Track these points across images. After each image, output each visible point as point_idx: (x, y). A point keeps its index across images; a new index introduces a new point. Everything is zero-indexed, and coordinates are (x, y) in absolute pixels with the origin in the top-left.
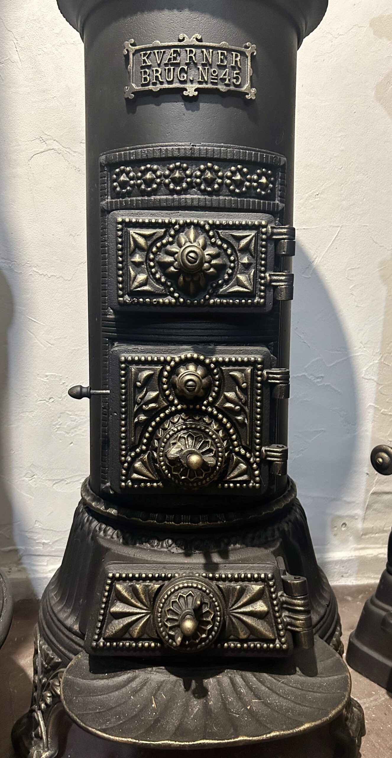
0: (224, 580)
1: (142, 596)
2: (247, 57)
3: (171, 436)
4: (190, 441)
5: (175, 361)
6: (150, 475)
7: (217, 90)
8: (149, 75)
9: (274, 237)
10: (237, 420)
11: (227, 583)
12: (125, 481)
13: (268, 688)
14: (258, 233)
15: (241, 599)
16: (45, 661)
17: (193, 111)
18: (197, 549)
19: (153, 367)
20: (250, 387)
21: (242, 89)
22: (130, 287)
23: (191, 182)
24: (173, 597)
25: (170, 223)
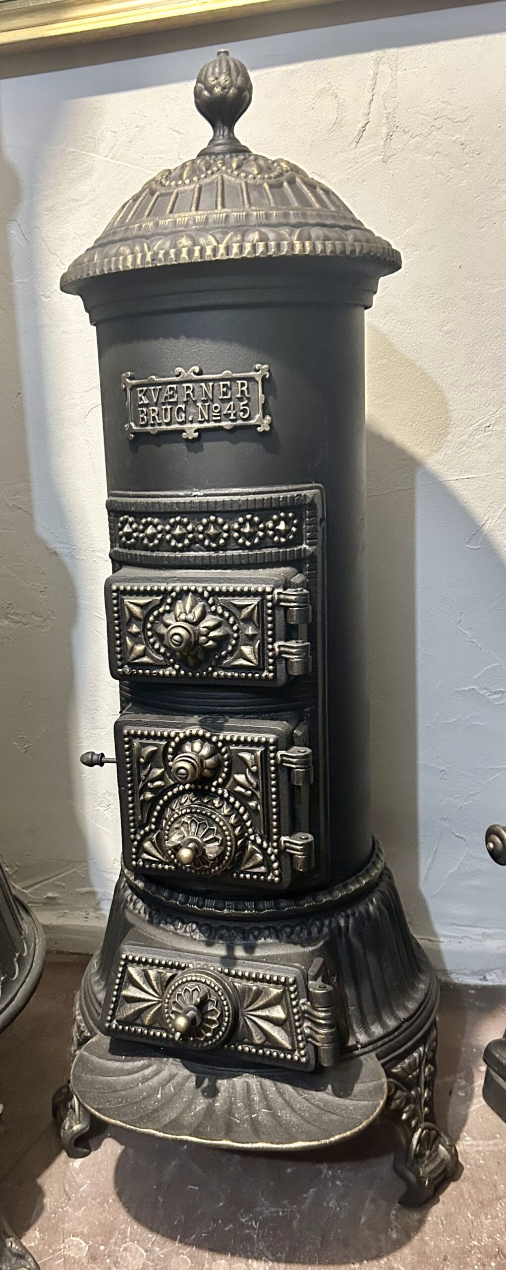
0: (242, 977)
1: (154, 983)
2: (257, 382)
3: (175, 820)
4: (193, 828)
5: (179, 737)
6: (160, 857)
7: (221, 428)
8: (146, 415)
9: (282, 604)
10: (249, 806)
11: (244, 982)
12: (136, 860)
14: (262, 600)
15: (257, 1001)
17: (197, 452)
18: (221, 938)
19: (157, 742)
20: (260, 771)
21: (252, 422)
22: (128, 658)
23: (194, 538)
24: (180, 990)
25: (166, 590)
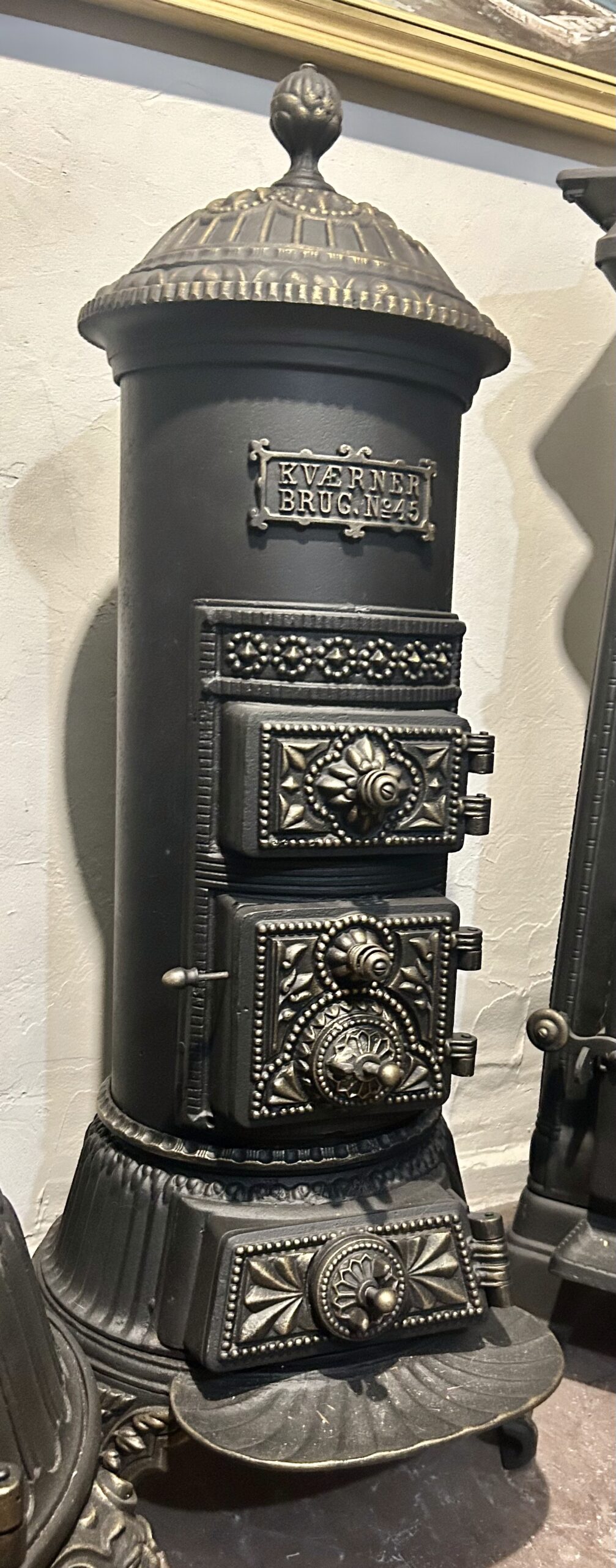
0: (398, 1232)
1: (290, 1273)
2: (426, 480)
3: (334, 1038)
4: (363, 1042)
5: (336, 927)
6: (296, 1096)
7: (389, 529)
8: (293, 500)
10: (417, 1005)
11: (401, 1237)
12: (259, 1109)
13: (459, 1370)
14: (452, 745)
15: (423, 1256)
17: (356, 556)
18: (345, 1194)
19: (306, 938)
20: (436, 959)
21: (421, 527)
22: (280, 825)
23: (356, 665)
24: (342, 1267)
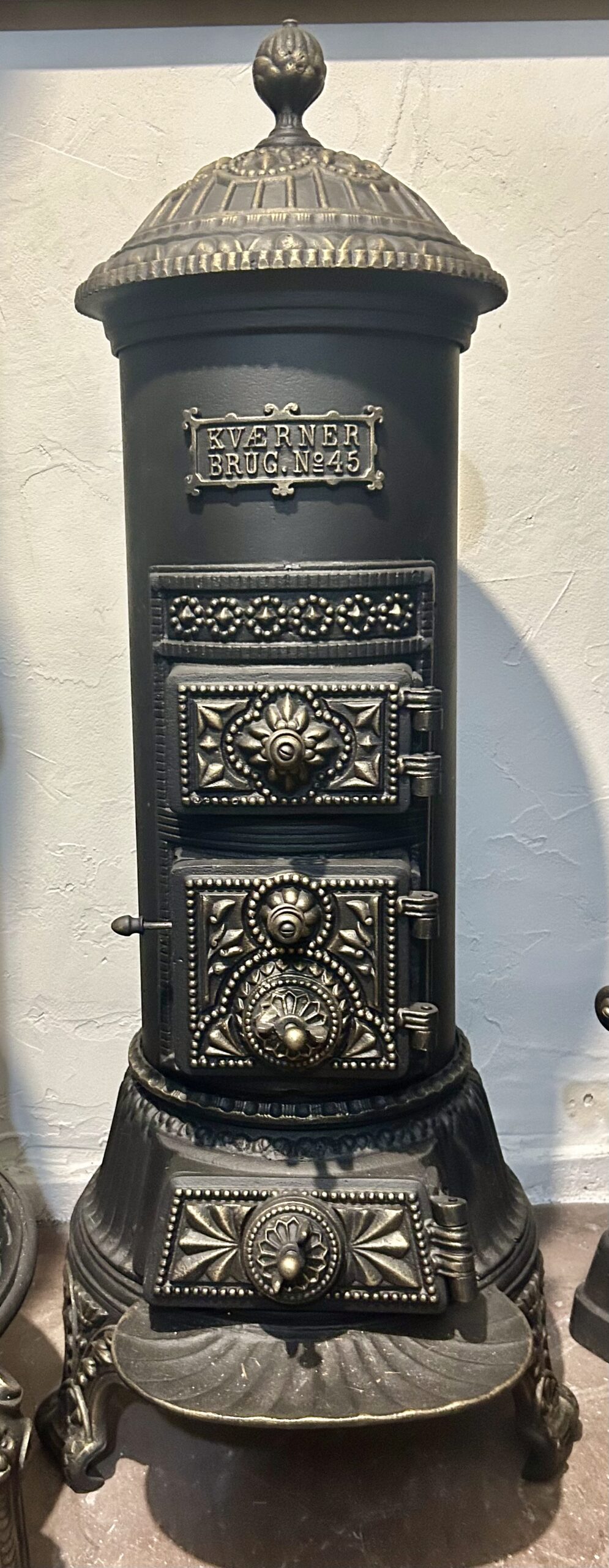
0: (344, 1201)
1: (225, 1223)
2: (369, 428)
3: (262, 996)
4: (289, 1001)
5: (265, 885)
6: (233, 1049)
7: (325, 483)
8: (221, 464)
9: (410, 706)
10: (359, 971)
11: (349, 1206)
12: (197, 1058)
13: (409, 1356)
14: (384, 701)
15: (369, 1229)
16: (84, 1314)
17: (288, 513)
18: (305, 1154)
19: (234, 894)
20: (377, 923)
21: (363, 477)
22: (199, 782)
23: (287, 623)
24: (269, 1226)
25: (255, 690)
